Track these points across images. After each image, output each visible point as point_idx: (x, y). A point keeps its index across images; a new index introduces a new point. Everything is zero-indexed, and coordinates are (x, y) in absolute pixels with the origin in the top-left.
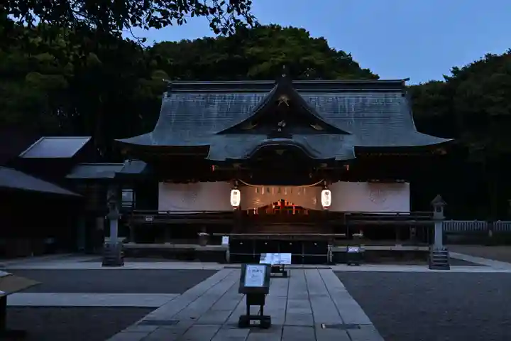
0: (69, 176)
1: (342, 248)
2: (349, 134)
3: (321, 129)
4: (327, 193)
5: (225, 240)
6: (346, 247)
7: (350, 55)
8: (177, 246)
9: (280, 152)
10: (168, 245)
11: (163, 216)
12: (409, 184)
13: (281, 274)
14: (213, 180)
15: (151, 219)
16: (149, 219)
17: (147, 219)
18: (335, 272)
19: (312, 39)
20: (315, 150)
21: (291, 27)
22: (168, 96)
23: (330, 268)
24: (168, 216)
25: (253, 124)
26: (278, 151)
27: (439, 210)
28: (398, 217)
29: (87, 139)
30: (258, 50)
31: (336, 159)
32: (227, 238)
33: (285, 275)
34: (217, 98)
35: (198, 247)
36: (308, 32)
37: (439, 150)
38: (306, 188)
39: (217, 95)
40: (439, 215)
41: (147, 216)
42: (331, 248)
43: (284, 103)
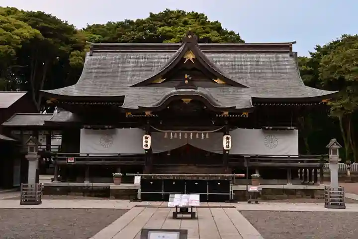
0: (4, 124)
1: (242, 188)
2: (246, 87)
3: (222, 82)
4: (228, 138)
5: (137, 180)
6: (245, 186)
7: (238, 34)
8: (95, 185)
9: (187, 101)
10: (87, 183)
11: (83, 159)
12: (297, 130)
13: (190, 216)
14: (127, 127)
15: (73, 161)
16: (71, 160)
17: (69, 161)
18: (240, 211)
19: (209, 21)
20: (217, 100)
21: (193, 12)
22: (91, 55)
23: (234, 207)
24: (88, 158)
25: (163, 78)
26: (184, 100)
27: (335, 153)
28: (288, 159)
29: (23, 94)
30: (167, 28)
31: (237, 108)
32: (140, 177)
33: (193, 216)
34: (132, 57)
35: (113, 186)
36: (206, 17)
37: (325, 101)
38: (209, 133)
39: (132, 54)
40: (334, 157)
41: (69, 158)
42: (233, 188)
43: (189, 60)
